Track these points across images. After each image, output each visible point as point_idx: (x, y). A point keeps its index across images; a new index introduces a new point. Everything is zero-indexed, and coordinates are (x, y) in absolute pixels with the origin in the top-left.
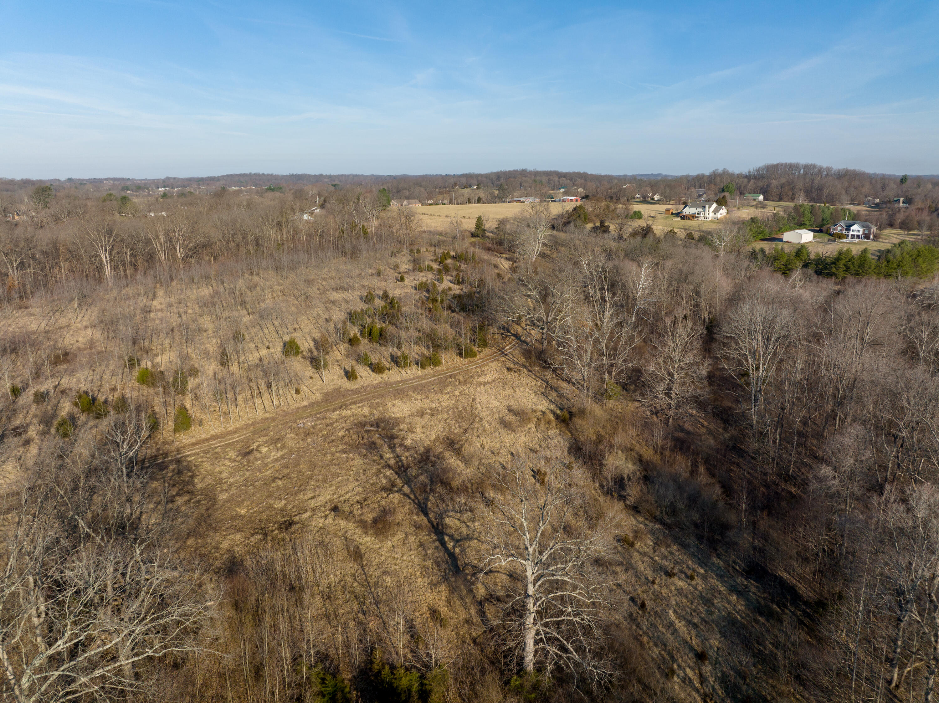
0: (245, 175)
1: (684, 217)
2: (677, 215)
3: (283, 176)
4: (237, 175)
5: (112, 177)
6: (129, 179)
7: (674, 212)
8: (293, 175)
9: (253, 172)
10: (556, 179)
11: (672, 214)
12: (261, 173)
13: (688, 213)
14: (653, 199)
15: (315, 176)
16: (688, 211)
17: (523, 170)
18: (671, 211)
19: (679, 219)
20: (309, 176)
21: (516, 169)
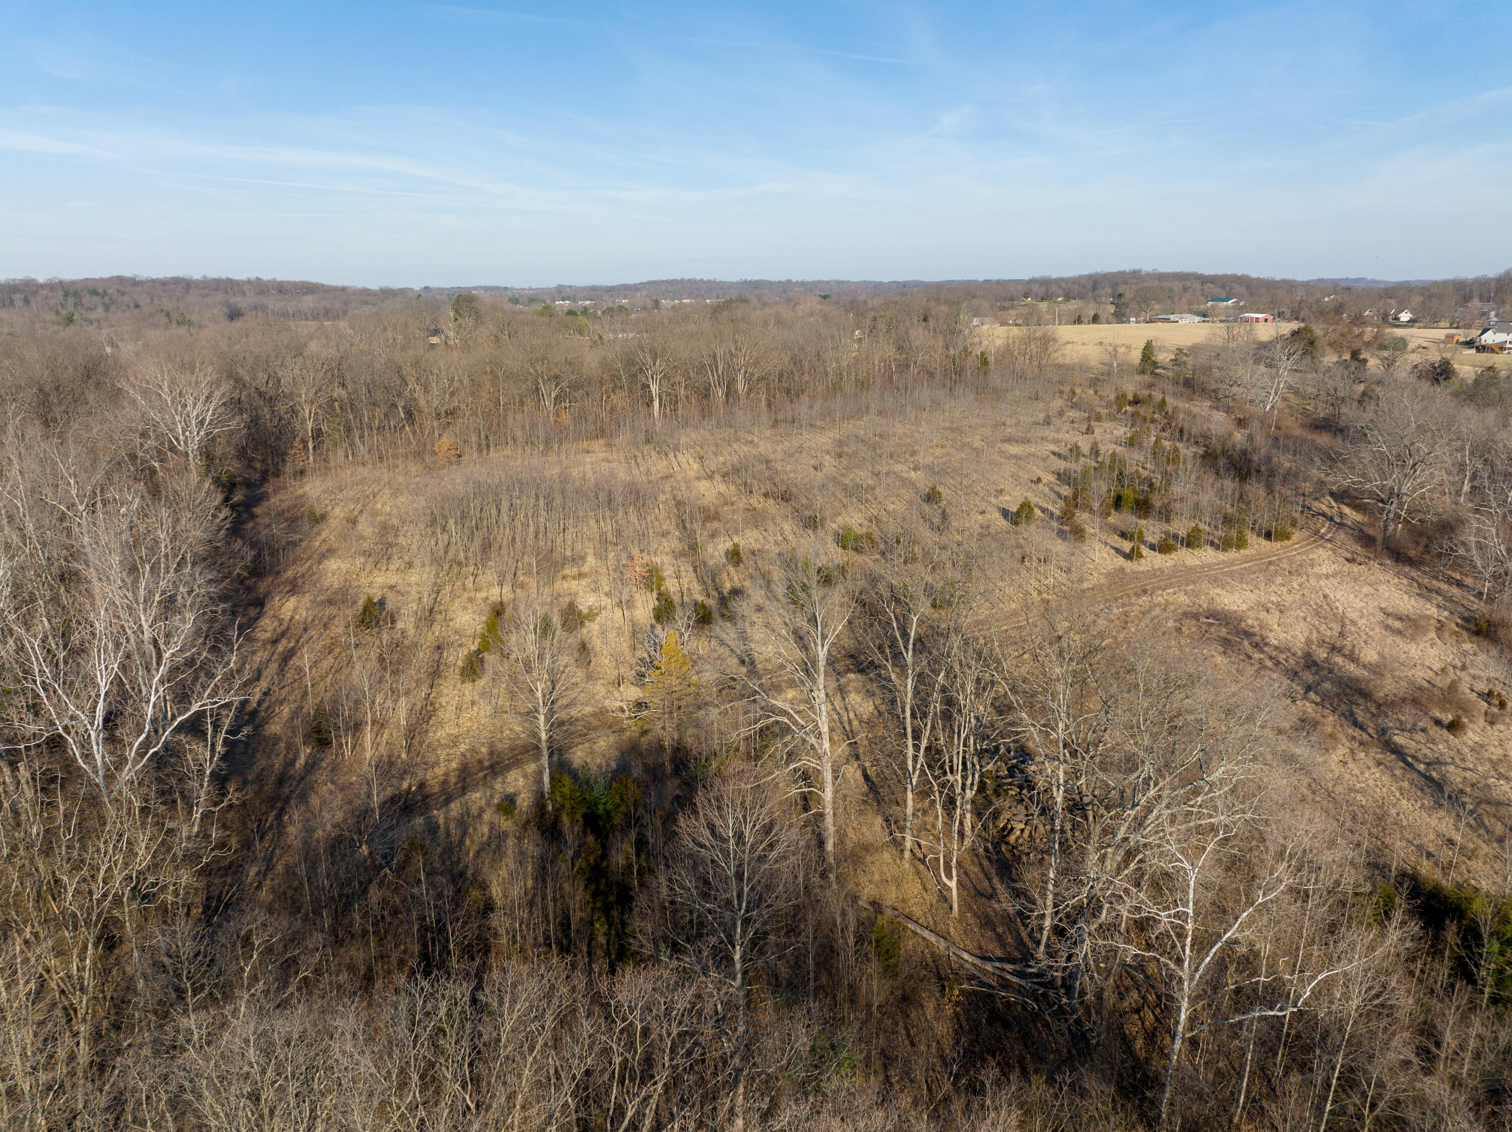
0: (674, 282)
1: (1482, 349)
2: (1470, 344)
3: (731, 283)
4: (663, 281)
5: (482, 284)
6: (506, 288)
7: (1462, 339)
8: (746, 282)
9: (687, 277)
10: (1197, 285)
11: (1457, 342)
12: (698, 278)
13: (1490, 342)
14: (1397, 319)
15: (780, 282)
16: (1489, 338)
17: (1134, 272)
18: (1456, 338)
19: (1473, 351)
20: (770, 282)
21: (1122, 269)
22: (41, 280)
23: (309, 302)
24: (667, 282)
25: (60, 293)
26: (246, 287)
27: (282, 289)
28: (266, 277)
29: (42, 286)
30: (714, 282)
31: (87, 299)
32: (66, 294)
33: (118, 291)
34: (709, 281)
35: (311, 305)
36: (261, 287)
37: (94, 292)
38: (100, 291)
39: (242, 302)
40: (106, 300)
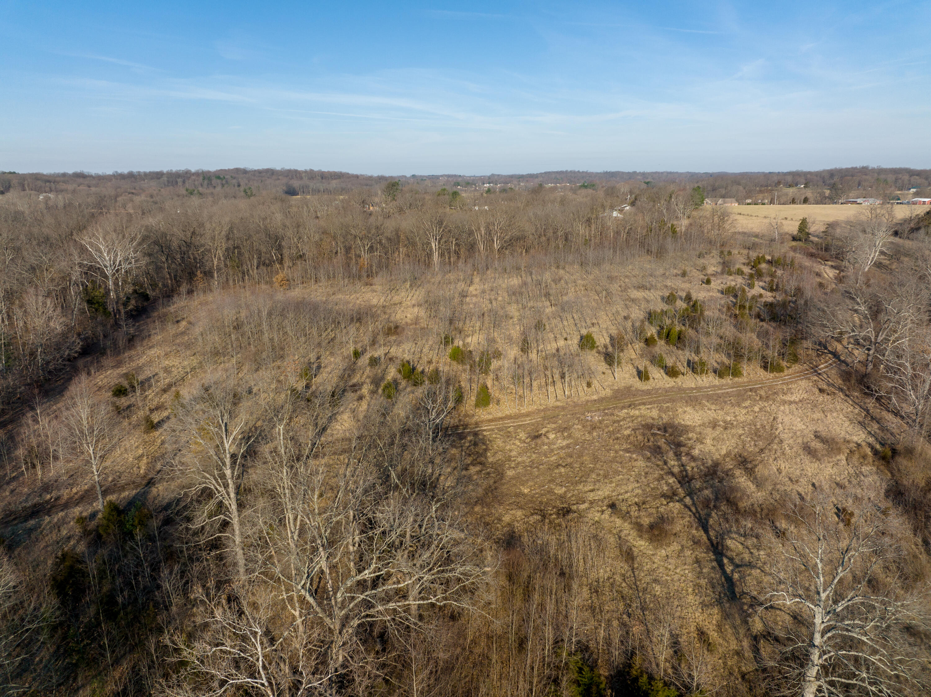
3: (597, 173)
4: (554, 172)
8: (607, 172)
9: (569, 170)
10: (906, 177)
12: (577, 170)
15: (629, 173)
17: (863, 168)
21: (854, 166)
22: (193, 170)
23: (334, 184)
24: (557, 172)
25: (201, 178)
26: (304, 175)
27: (324, 176)
28: (316, 169)
29: (193, 174)
30: (586, 173)
31: (214, 181)
32: (204, 179)
33: (232, 177)
34: (583, 172)
35: (335, 186)
36: (312, 175)
37: (218, 178)
38: (222, 177)
39: (296, 184)
40: (224, 182)
